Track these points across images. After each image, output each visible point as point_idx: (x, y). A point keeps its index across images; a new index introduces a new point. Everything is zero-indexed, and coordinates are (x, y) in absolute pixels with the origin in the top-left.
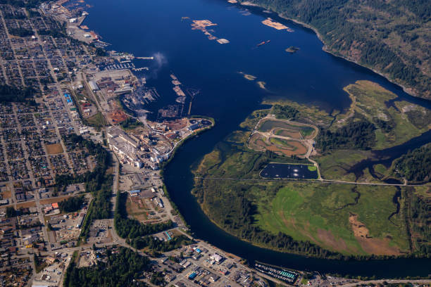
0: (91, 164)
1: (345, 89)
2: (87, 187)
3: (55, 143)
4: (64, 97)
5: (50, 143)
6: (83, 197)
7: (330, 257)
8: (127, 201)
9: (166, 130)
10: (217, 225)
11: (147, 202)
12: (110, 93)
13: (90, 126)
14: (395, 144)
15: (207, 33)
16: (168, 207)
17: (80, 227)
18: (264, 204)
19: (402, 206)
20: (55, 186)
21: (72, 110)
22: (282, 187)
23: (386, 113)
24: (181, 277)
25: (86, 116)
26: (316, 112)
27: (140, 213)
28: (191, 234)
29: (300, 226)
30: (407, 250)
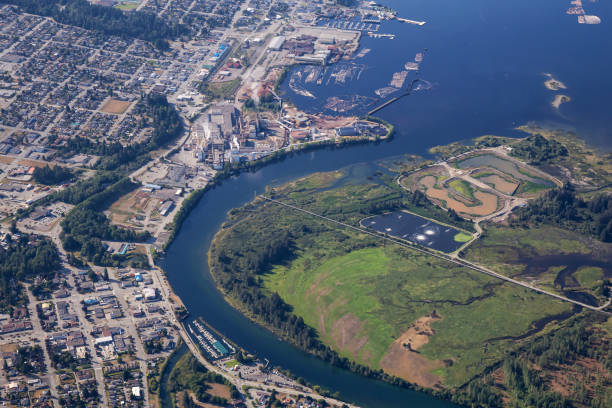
0: (141, 137)
2: (99, 162)
3: (127, 99)
4: (214, 49)
5: (119, 99)
6: (80, 172)
7: (313, 352)
8: (130, 194)
9: (303, 125)
10: (210, 261)
11: (154, 202)
12: (288, 58)
13: (203, 93)
15: (578, 2)
16: (170, 219)
17: (30, 203)
18: (311, 258)
20: (60, 148)
21: (205, 67)
22: (374, 245)
24: (76, 299)
25: (215, 78)
26: (600, 163)
27: (126, 213)
28: (157, 257)
29: (328, 300)
30: (451, 388)
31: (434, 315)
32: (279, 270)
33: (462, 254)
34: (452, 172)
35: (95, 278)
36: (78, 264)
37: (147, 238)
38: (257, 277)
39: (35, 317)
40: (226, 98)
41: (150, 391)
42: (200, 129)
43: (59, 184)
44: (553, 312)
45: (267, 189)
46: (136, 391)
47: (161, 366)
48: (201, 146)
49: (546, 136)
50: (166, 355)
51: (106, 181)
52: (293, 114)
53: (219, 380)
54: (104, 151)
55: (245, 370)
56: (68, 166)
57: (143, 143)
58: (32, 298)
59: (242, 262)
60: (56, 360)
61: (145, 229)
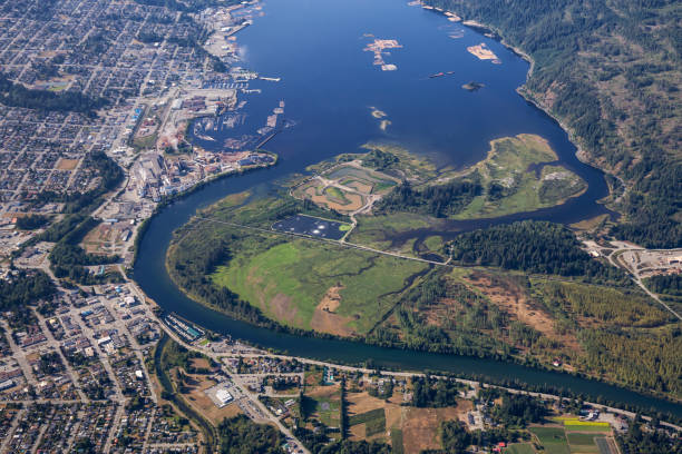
0: (93, 185)
1: (492, 143)
2: (65, 208)
3: (75, 158)
4: (132, 113)
5: (69, 158)
6: (52, 217)
7: (261, 324)
8: (95, 229)
9: (212, 161)
10: (169, 270)
11: (115, 232)
12: (189, 114)
13: (131, 146)
14: (485, 216)
15: (379, 56)
16: (131, 242)
17: (19, 246)
18: (242, 257)
19: (413, 286)
20: (32, 201)
21: (130, 127)
22: (285, 242)
23: (518, 178)
24: (74, 313)
25: (138, 135)
26: (422, 165)
27: (95, 243)
28: (128, 272)
29: (262, 286)
30: (363, 334)
31: (339, 285)
32: (222, 269)
33: (347, 240)
34: (326, 183)
35: (85, 295)
36: (70, 286)
37: (117, 259)
38: (207, 277)
39: (46, 331)
40: (150, 149)
41: (149, 372)
42: (137, 173)
43: (39, 228)
44: (417, 271)
45: (197, 211)
46: (139, 373)
47: (153, 353)
48: (141, 186)
49: (382, 150)
50: (154, 344)
51: (75, 221)
52: (202, 154)
53: (199, 355)
54: (67, 199)
55: (215, 345)
56: (42, 213)
57: (96, 189)
58: (39, 316)
59: (193, 267)
60: (71, 360)
61: (114, 253)
